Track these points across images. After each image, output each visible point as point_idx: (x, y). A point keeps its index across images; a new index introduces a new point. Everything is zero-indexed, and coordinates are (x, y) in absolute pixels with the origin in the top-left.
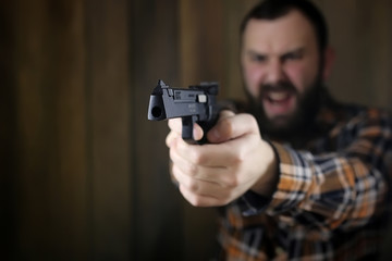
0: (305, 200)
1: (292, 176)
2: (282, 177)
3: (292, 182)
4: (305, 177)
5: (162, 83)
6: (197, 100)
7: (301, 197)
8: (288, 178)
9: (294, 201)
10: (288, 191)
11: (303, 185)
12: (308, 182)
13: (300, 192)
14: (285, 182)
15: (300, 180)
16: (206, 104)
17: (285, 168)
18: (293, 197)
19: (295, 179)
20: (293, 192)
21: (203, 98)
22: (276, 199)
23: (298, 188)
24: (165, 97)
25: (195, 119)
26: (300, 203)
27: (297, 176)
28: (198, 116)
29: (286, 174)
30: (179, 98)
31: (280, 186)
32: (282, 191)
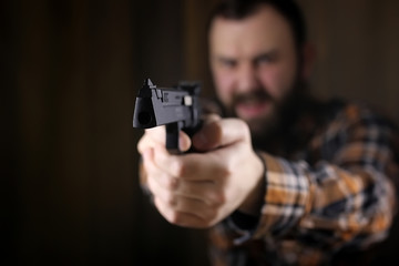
0: (304, 216)
1: (282, 185)
2: (270, 188)
3: (284, 194)
4: (299, 187)
5: (150, 83)
6: (183, 103)
7: (299, 212)
8: (278, 189)
9: (292, 217)
10: (280, 205)
11: (298, 197)
12: (305, 193)
13: (296, 206)
14: (274, 193)
15: (293, 192)
16: (191, 108)
17: (272, 177)
18: (288, 212)
19: (286, 190)
20: (286, 206)
21: (188, 101)
22: (267, 216)
23: (291, 201)
24: (154, 99)
25: (181, 125)
26: (300, 219)
27: (289, 186)
28: (184, 122)
29: (273, 184)
30: (167, 100)
31: (268, 198)
32: (273, 204)
